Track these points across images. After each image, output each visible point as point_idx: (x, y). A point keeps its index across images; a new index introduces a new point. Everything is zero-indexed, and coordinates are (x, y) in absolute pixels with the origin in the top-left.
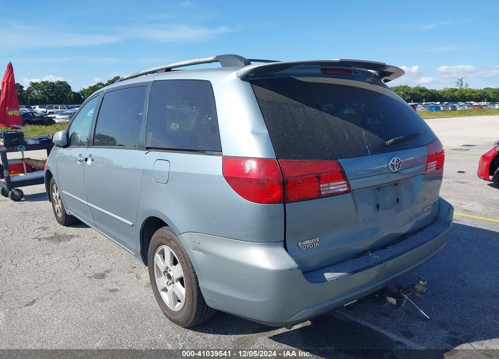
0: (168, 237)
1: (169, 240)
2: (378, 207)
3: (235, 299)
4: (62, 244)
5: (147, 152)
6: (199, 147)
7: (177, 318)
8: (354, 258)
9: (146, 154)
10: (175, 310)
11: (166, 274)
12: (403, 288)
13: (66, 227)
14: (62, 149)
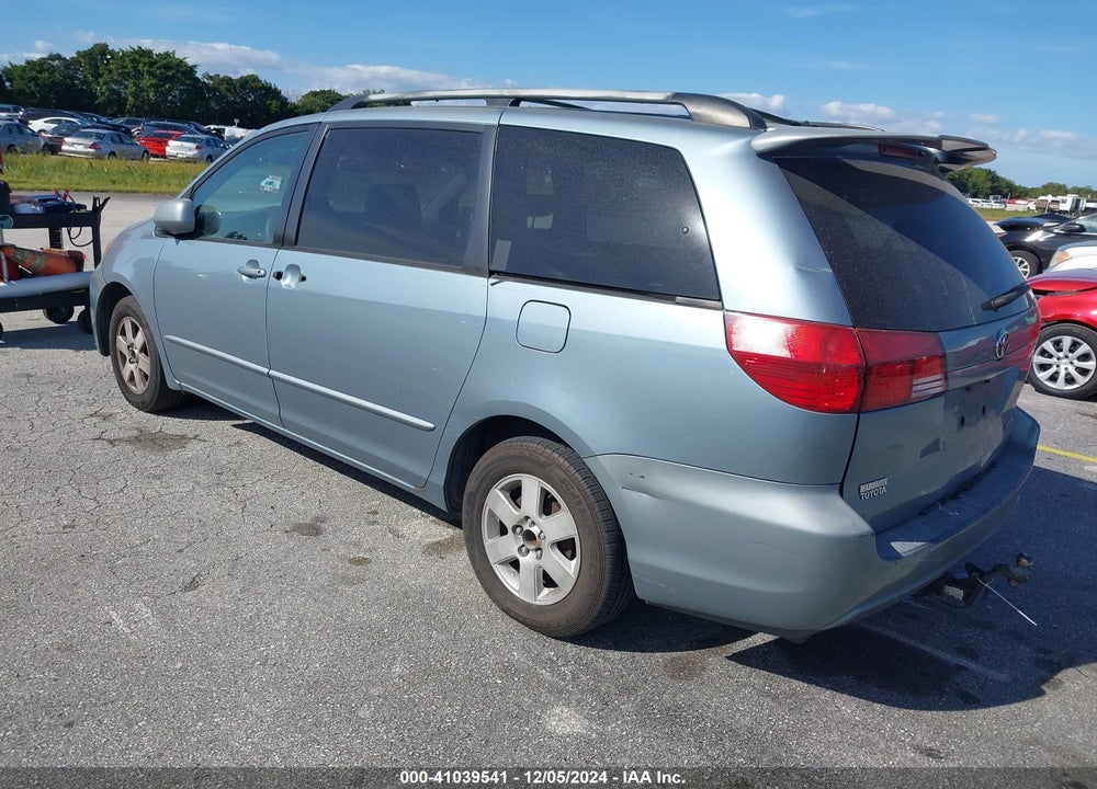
0: (543, 459)
1: (543, 466)
2: (962, 421)
3: (722, 585)
4: (172, 455)
5: (492, 280)
6: (658, 286)
7: (548, 619)
8: (920, 514)
9: (493, 284)
10: (538, 603)
11: (518, 530)
12: (976, 570)
13: (156, 417)
14: (172, 240)
